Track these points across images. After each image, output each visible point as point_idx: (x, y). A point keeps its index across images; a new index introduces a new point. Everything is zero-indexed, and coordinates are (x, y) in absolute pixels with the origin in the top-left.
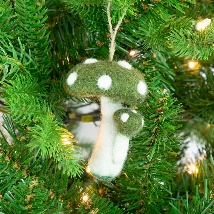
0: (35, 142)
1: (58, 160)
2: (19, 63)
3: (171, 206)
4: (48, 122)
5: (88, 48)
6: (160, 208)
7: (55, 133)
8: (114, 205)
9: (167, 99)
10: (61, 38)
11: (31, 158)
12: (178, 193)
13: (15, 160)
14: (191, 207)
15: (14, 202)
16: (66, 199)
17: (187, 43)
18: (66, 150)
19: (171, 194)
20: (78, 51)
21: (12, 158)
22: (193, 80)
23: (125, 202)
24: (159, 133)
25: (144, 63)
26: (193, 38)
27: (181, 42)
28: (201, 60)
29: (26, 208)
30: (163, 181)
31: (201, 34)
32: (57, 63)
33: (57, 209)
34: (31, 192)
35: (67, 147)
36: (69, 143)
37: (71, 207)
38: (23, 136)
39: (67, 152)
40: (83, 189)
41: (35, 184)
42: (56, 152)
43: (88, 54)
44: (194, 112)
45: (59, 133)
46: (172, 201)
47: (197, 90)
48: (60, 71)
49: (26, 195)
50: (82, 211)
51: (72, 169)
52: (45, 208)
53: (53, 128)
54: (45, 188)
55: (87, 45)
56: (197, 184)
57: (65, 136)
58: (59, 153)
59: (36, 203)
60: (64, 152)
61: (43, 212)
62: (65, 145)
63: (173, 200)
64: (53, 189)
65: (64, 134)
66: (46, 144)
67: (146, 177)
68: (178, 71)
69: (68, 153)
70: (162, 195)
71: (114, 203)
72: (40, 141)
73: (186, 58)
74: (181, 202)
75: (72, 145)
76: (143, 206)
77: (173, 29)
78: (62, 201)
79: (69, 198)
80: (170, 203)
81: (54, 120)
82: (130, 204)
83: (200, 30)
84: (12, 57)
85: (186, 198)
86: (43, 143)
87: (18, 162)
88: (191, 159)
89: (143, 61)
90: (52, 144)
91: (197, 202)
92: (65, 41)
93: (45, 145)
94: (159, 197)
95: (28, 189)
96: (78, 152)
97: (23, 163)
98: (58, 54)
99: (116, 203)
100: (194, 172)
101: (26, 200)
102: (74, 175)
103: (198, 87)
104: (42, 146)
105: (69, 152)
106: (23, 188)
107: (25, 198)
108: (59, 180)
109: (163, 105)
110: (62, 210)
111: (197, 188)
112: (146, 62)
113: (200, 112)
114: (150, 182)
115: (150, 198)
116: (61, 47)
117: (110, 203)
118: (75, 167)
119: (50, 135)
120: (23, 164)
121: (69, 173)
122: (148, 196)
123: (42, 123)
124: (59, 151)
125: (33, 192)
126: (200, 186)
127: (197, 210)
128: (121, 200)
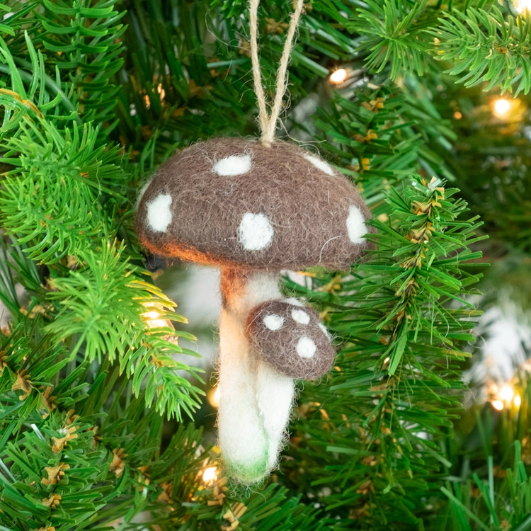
0: (70, 319)
1: (132, 369)
2: (28, 103)
3: (446, 498)
4: (105, 266)
5: (215, 61)
6: (416, 505)
7: (123, 296)
8: (289, 495)
9: (440, 205)
10: (143, 33)
11: (61, 364)
12: (466, 464)
13: (18, 367)
14: (500, 499)
15: (13, 487)
16: (157, 478)
17: (487, 48)
18: (154, 343)
19: (448, 464)
20: (188, 68)
21: (8, 364)
22: (506, 150)
23: (319, 487)
24: (416, 298)
25: (373, 103)
26: (503, 34)
27: (469, 45)
28: (525, 94)
29: (46, 504)
30: (424, 429)
31: (525, 23)
32: (130, 104)
33: (133, 503)
34: (58, 459)
35: (158, 334)
36: (163, 323)
37: (170, 498)
38: (39, 303)
39: (158, 349)
40: (203, 451)
41: (68, 436)
42: (127, 348)
43: (216, 77)
44: (507, 239)
45: (136, 295)
46: (447, 483)
47: (515, 179)
48: (139, 125)
49: (46, 468)
50: (201, 511)
51: (171, 395)
52: (97, 502)
53: (120, 282)
54: (100, 445)
55: (213, 52)
56: (517, 437)
57: (152, 304)
58: (135, 350)
59: (72, 489)
60: (150, 348)
61: (93, 512)
62: (152, 330)
63: (452, 483)
64: (122, 450)
65: (149, 298)
66: (99, 325)
67: (378, 418)
68: (465, 125)
69: (160, 352)
70: (421, 468)
71: (287, 490)
72: (83, 316)
73: (484, 90)
74: (475, 487)
75: (170, 330)
76: (370, 496)
77: (450, 9)
78: (147, 482)
79: (165, 474)
80: (443, 489)
81: (122, 260)
82: (334, 492)
83: (523, 12)
84: (9, 85)
85: (486, 477)
86: (93, 321)
87: (26, 373)
88: (501, 369)
89: (370, 98)
90: (117, 324)
91: (517, 485)
92: (151, 41)
93: (98, 329)
94: (414, 473)
95: (49, 452)
96: (186, 350)
97: (39, 377)
98: (132, 77)
99: (293, 488)
100: (509, 405)
101: (44, 481)
102: (175, 413)
103: (518, 170)
104: (88, 332)
105: (163, 348)
106: (35, 447)
107: (41, 475)
108: (138, 425)
109: (428, 220)
110: (147, 508)
111: (518, 449)
112: (378, 99)
113: (526, 238)
114: (389, 431)
115: (390, 475)
116: (140, 57)
117: (277, 489)
118: (178, 391)
119: (111, 300)
120: (40, 381)
121: (160, 406)
122: (384, 470)
123: (89, 268)
124: (134, 345)
125: (63, 460)
126: (527, 443)
127: (516, 509)
128: (309, 482)
